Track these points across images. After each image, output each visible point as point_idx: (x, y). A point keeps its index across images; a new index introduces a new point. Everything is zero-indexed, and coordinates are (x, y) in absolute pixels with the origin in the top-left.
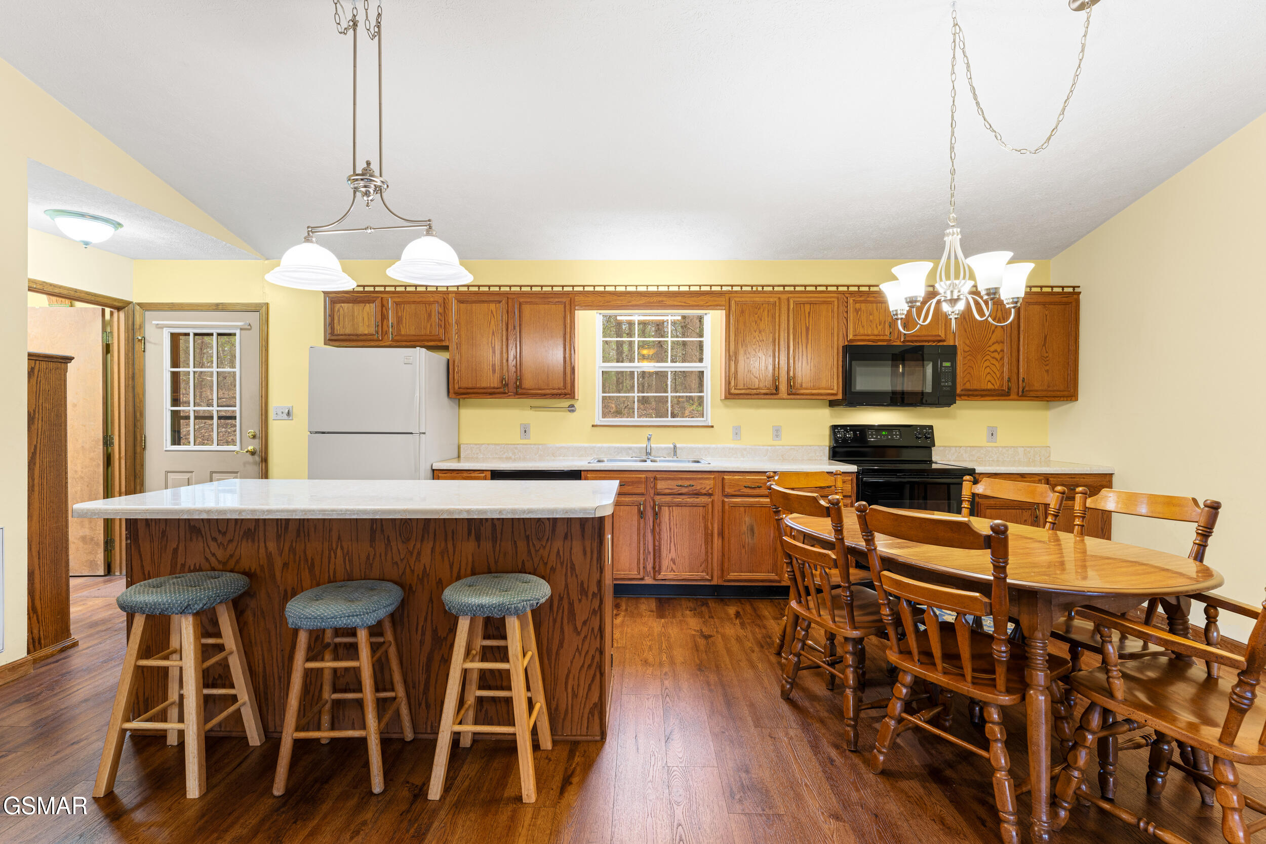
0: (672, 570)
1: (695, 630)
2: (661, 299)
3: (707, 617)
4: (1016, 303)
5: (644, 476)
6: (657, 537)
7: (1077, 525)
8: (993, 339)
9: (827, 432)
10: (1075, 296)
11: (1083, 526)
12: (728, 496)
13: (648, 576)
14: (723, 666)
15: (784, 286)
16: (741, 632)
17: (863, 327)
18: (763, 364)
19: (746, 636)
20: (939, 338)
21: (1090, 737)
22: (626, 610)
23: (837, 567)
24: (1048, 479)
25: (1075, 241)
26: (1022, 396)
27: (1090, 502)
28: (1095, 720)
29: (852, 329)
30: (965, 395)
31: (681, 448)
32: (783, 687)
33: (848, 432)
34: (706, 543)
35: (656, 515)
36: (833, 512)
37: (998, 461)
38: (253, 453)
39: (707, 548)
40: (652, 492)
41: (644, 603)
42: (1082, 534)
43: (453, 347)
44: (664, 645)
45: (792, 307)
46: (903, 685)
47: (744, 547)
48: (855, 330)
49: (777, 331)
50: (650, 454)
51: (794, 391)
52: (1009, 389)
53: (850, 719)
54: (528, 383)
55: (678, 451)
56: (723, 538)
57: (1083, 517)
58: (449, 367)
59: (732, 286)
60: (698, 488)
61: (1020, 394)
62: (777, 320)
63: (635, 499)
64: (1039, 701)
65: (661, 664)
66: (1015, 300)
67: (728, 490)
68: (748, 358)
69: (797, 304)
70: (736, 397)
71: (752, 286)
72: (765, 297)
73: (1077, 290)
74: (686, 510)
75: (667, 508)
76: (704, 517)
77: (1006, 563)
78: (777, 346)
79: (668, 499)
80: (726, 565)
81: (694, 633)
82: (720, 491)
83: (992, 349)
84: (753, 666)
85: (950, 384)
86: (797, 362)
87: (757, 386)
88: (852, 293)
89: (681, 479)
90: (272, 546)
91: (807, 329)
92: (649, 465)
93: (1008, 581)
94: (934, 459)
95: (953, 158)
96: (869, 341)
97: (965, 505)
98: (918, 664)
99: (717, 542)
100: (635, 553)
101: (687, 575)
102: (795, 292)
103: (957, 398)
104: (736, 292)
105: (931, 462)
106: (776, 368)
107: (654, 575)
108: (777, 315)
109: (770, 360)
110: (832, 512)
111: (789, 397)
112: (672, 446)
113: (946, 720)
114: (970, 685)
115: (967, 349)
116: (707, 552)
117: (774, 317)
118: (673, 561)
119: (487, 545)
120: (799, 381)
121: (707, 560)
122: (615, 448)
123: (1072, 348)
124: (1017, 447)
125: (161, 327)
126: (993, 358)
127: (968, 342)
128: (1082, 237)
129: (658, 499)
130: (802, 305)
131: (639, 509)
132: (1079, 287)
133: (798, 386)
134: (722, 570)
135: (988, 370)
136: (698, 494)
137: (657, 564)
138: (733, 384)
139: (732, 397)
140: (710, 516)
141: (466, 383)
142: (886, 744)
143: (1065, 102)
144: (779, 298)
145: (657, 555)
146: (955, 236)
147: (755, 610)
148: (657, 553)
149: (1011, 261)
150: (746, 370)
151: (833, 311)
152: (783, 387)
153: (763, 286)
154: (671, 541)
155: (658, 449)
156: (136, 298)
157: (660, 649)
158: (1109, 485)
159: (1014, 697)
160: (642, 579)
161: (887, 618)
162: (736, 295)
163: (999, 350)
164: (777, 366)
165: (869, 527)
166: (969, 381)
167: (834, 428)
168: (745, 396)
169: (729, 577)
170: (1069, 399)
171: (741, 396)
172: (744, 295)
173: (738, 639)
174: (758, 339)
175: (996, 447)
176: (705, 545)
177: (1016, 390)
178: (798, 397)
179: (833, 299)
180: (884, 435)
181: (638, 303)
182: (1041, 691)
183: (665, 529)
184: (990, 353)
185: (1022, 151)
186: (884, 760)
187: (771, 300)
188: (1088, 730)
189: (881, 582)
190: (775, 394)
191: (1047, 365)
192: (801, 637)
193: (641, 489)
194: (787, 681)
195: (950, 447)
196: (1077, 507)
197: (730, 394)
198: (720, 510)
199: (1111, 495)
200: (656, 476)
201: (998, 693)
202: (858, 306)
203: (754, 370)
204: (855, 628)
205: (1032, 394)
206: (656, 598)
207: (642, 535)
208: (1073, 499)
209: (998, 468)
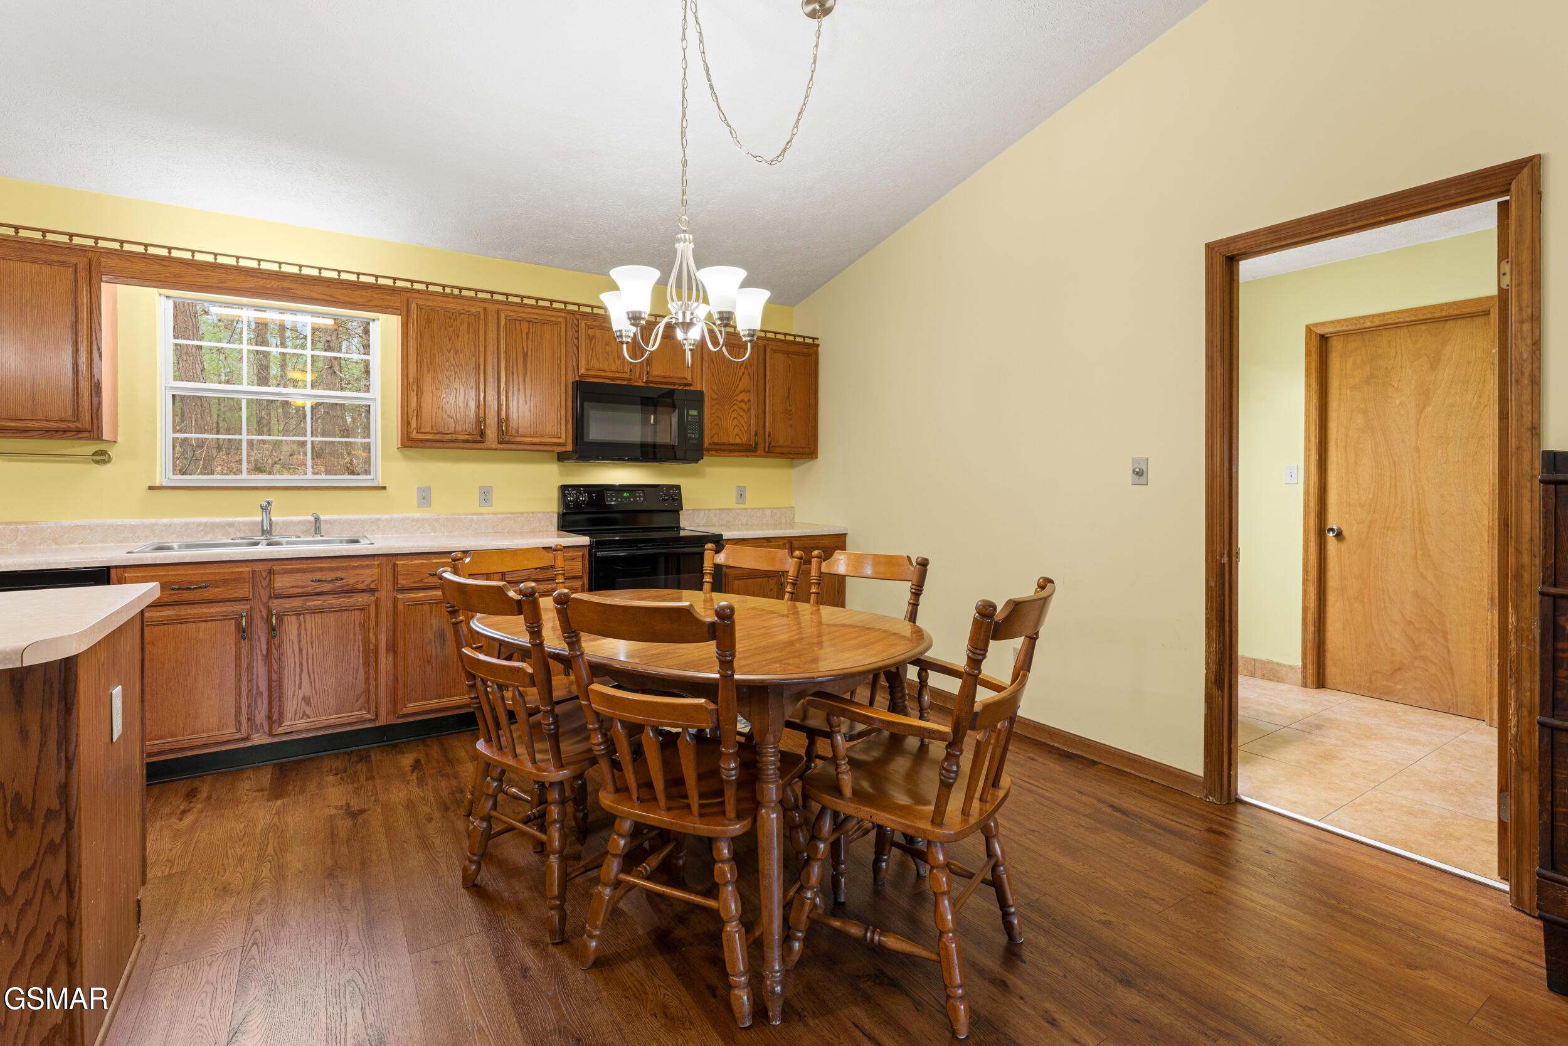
0: (305, 715)
1: (336, 807)
2: (286, 285)
3: (363, 779)
4: (753, 336)
5: (247, 569)
6: (275, 666)
7: (814, 593)
8: (740, 388)
9: (555, 494)
10: (815, 348)
11: (818, 593)
12: (402, 590)
13: (258, 732)
14: (374, 858)
15: (492, 293)
16: (416, 792)
17: (598, 359)
18: (462, 399)
19: (423, 798)
20: (686, 382)
21: (822, 846)
22: (209, 797)
23: (534, 685)
24: (790, 543)
25: (815, 290)
26: (768, 452)
27: (825, 567)
28: (827, 824)
29: (583, 362)
30: (712, 450)
31: (326, 522)
32: (465, 870)
33: (581, 494)
34: (367, 664)
35: (273, 631)
36: (527, 607)
37: (747, 524)
39: (367, 673)
40: (265, 594)
41: (248, 778)
42: (819, 602)
44: (270, 848)
45: (503, 323)
46: (620, 835)
47: (429, 662)
48: (588, 363)
49: (482, 355)
50: (270, 532)
51: (507, 439)
52: (756, 444)
53: (554, 898)
55: (323, 526)
56: (395, 654)
57: (819, 584)
59: (412, 282)
60: (352, 581)
61: (767, 450)
62: (482, 338)
63: (231, 608)
64: (772, 819)
65: (256, 886)
66: (752, 333)
67: (402, 581)
68: (437, 389)
69: (511, 320)
70: (420, 444)
71: (444, 287)
72: (464, 305)
73: (816, 342)
74: (330, 619)
75: (294, 618)
76: (362, 626)
77: (733, 655)
78: (482, 375)
79: (296, 603)
80: (400, 693)
81: (333, 812)
82: (390, 583)
83: (739, 398)
84: (425, 843)
85: (697, 436)
86: (511, 399)
87: (452, 430)
88: (584, 314)
89: (321, 570)
91: (525, 356)
92: (263, 551)
93: (736, 677)
94: (682, 525)
95: (685, 146)
96: (605, 378)
97: (707, 579)
98: (637, 804)
99: (385, 661)
100: (230, 699)
101: (332, 718)
102: (507, 303)
103: (705, 453)
104: (418, 291)
105: (679, 528)
106: (482, 406)
107: (271, 729)
108: (482, 331)
109: (473, 394)
110: (525, 607)
111: (501, 446)
112: (312, 519)
113: (678, 858)
114: (697, 819)
115: (715, 396)
116: (367, 679)
117: (477, 333)
118: (307, 700)
120: (515, 425)
121: (367, 691)
122: (199, 524)
123: (813, 403)
124: (764, 509)
126: (741, 408)
127: (715, 388)
128: (820, 286)
129: (276, 605)
130: (517, 322)
131: (238, 624)
132: (817, 339)
133: (512, 431)
134: (395, 702)
135: (736, 422)
136: (351, 591)
137: (275, 710)
138: (414, 424)
139: (414, 444)
140: (373, 624)
142: (599, 923)
143: (799, 115)
144: (485, 309)
145: (275, 695)
146: (687, 243)
147: (445, 752)
148: (275, 692)
149: (745, 284)
150: (435, 405)
151: (559, 334)
152: (492, 433)
153: (461, 289)
154: (301, 670)
155: (287, 525)
157: (261, 857)
158: (843, 547)
159: (745, 822)
160: (246, 739)
161: (598, 748)
162: (418, 295)
163: (746, 400)
164: (482, 402)
165: (572, 624)
166: (716, 433)
167: (564, 488)
168: (435, 444)
169: (405, 711)
170: (810, 456)
171: (428, 444)
172: (431, 297)
173: (410, 806)
174: (453, 362)
175: (745, 509)
176: (364, 668)
177: (763, 446)
178: (514, 447)
179: (559, 320)
180: (625, 498)
181: (239, 285)
182: (772, 808)
183: (290, 651)
184: (737, 403)
185: (758, 158)
186: (596, 946)
187: (473, 309)
188: (820, 839)
189: (588, 699)
190: (480, 442)
191: (790, 419)
192: (491, 791)
193: (244, 591)
194: (471, 861)
195: (698, 510)
196: (813, 573)
197: (410, 439)
198: (391, 613)
199: (842, 557)
200: (272, 567)
201: (727, 822)
202: (591, 331)
203: (447, 407)
204: (561, 766)
205: (777, 450)
206: (274, 765)
207: (244, 667)
208: (809, 562)
209: (745, 533)
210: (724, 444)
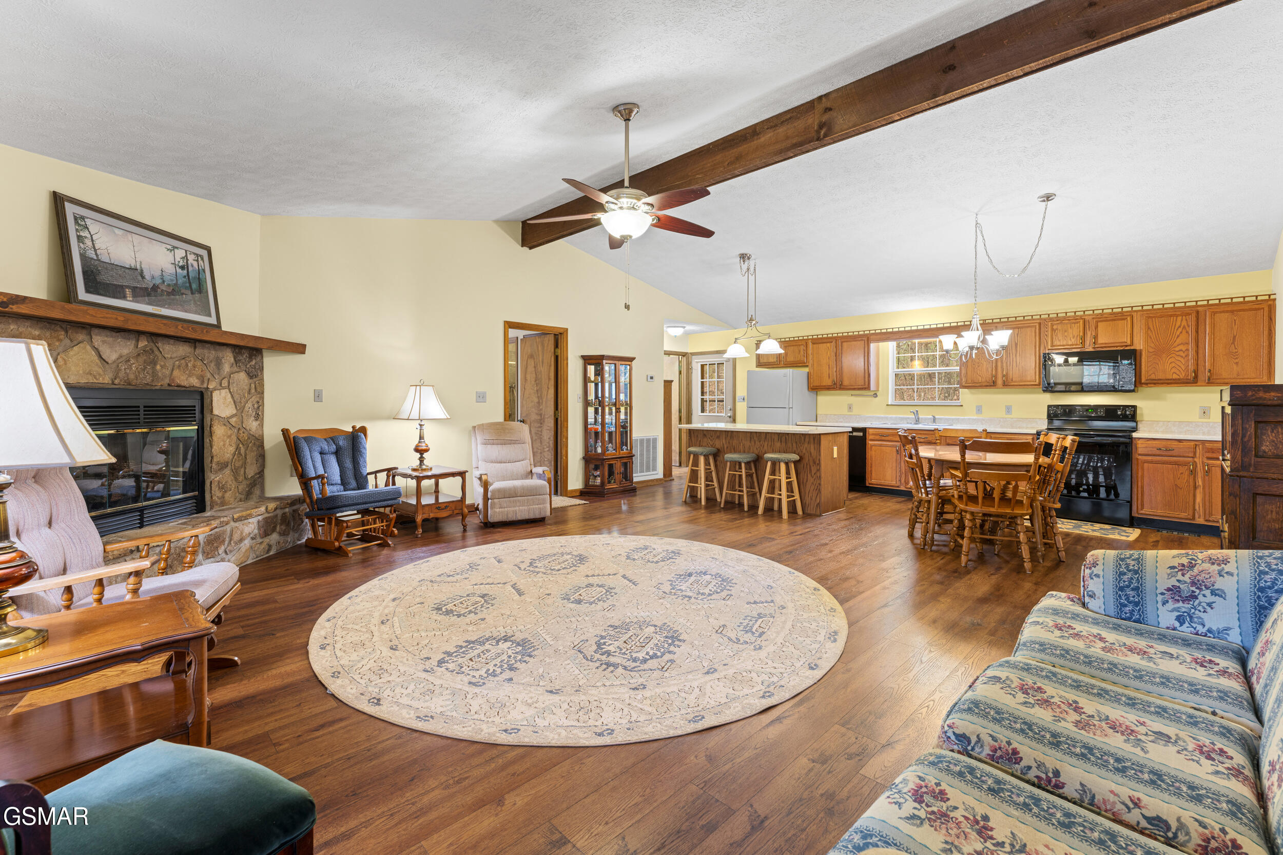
9: (1042, 409)
10: (1270, 302)
13: (902, 485)
15: (1000, 319)
17: (1059, 340)
18: (985, 367)
20: (1125, 344)
26: (1209, 383)
29: (1050, 342)
30: (1150, 383)
31: (938, 419)
33: (1059, 410)
38: (730, 417)
43: (810, 365)
48: (1053, 343)
50: (918, 421)
51: (1006, 384)
52: (1196, 378)
54: (846, 383)
58: (809, 375)
61: (1206, 381)
63: (894, 444)
68: (974, 364)
70: (969, 388)
73: (1272, 297)
83: (1177, 349)
85: (1130, 376)
86: (1008, 365)
87: (980, 380)
90: (724, 441)
91: (1016, 344)
96: (1064, 349)
100: (894, 472)
102: (1008, 322)
106: (994, 370)
111: (1005, 387)
112: (933, 416)
115: (1153, 351)
119: (784, 444)
120: (1011, 377)
122: (899, 417)
125: (697, 362)
126: (1178, 355)
127: (1151, 346)
132: (1275, 295)
133: (1012, 380)
135: (1173, 365)
138: (964, 380)
139: (965, 387)
141: (816, 384)
144: (996, 327)
150: (973, 372)
151: (1035, 331)
152: (1001, 380)
155: (923, 418)
156: (689, 351)
160: (898, 487)
163: (1184, 350)
164: (994, 368)
166: (1154, 373)
167: (1048, 406)
168: (974, 387)
171: (972, 387)
175: (1206, 422)
177: (1203, 379)
178: (1014, 386)
179: (1035, 324)
180: (1090, 412)
184: (1175, 352)
190: (996, 385)
191: (1236, 359)
195: (1156, 421)
197: (963, 386)
202: (1055, 326)
203: (978, 371)
205: (1221, 381)
207: (898, 463)
210: (1161, 380)
